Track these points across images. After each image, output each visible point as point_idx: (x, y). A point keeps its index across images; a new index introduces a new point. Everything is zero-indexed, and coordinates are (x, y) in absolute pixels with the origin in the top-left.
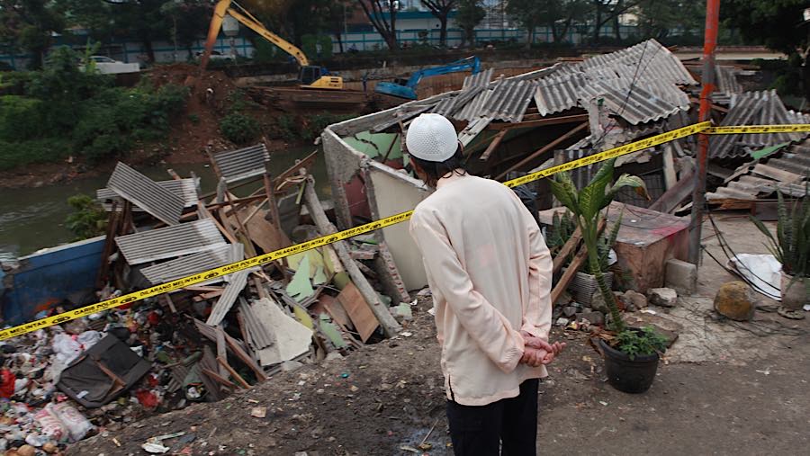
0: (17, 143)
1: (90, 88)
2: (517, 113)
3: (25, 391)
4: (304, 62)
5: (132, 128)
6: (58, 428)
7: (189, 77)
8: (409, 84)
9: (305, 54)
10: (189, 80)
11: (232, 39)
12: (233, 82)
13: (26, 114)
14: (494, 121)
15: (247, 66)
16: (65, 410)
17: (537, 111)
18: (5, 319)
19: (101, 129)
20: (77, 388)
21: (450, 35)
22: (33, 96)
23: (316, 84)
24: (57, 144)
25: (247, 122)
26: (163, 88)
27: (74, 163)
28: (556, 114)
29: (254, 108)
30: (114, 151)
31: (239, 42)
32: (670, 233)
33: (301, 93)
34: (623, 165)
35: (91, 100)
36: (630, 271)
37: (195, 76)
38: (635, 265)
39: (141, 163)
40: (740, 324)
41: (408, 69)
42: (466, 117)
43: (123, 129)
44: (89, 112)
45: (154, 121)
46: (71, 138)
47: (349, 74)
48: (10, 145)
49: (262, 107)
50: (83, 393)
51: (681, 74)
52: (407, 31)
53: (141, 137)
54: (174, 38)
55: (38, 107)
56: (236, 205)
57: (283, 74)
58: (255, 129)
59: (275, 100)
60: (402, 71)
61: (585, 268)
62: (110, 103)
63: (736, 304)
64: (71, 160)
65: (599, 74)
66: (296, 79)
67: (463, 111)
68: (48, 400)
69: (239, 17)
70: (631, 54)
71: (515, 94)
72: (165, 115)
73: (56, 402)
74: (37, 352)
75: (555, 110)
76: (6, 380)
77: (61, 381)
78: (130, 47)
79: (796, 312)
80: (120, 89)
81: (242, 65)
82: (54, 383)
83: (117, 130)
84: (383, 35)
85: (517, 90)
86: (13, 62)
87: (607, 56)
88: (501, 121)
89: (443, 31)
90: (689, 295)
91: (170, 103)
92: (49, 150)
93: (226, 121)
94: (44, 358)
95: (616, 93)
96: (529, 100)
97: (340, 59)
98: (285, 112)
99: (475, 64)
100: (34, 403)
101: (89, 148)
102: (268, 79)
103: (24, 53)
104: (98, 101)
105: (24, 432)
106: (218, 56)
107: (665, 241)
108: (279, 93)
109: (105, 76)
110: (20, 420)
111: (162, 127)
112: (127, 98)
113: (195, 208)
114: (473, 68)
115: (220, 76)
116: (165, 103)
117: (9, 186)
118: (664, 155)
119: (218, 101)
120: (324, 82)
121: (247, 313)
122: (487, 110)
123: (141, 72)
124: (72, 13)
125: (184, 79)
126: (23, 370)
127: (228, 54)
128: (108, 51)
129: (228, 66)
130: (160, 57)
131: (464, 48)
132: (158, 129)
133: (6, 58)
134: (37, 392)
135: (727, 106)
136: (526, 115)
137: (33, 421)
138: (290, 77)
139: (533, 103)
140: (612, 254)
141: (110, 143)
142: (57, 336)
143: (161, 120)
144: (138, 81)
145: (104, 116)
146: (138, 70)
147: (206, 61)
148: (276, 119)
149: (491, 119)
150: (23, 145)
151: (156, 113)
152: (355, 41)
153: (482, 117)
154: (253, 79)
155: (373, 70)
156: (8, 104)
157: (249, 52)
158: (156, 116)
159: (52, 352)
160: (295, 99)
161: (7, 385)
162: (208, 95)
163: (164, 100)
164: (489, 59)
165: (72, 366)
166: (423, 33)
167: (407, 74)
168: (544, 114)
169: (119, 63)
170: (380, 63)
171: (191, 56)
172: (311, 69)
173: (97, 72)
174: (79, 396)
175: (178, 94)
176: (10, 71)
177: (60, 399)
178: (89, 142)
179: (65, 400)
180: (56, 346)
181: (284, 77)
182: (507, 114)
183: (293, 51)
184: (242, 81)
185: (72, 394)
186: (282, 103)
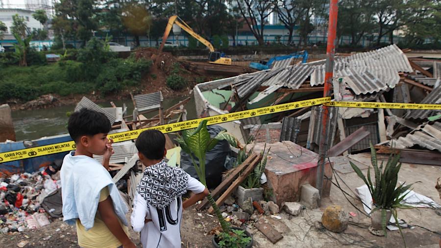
0: (70, 83)
1: (106, 58)
2: (297, 84)
3: (27, 205)
4: (212, 50)
5: (123, 79)
6: (35, 225)
7: (153, 55)
8: (268, 64)
9: (213, 46)
10: (154, 56)
11: (177, 36)
12: (176, 58)
13: (75, 69)
14: (283, 87)
15: (183, 51)
16: (41, 217)
17: (309, 83)
18: (25, 169)
19: (109, 79)
20: (50, 207)
21: (294, 39)
22: (80, 61)
23: (217, 62)
24: (88, 85)
25: (180, 79)
26: (140, 60)
27: (95, 95)
28: (320, 85)
29: (185, 72)
30: (114, 90)
31: (182, 38)
32: (306, 168)
33: (208, 66)
34: (352, 118)
35: (105, 64)
36: (272, 189)
37: (157, 54)
38: (274, 186)
39: (126, 97)
40: (333, 234)
41: (268, 56)
42: (269, 84)
43: (119, 79)
44: (104, 70)
45: (134, 76)
46: (95, 82)
47: (236, 57)
48: (68, 84)
49: (188, 72)
50: (52, 210)
51: (405, 66)
52: (271, 36)
53: (127, 84)
54: (148, 35)
55: (81, 66)
56: (142, 123)
57: (201, 55)
58: (184, 83)
59: (195, 69)
60: (264, 57)
61: (245, 184)
62: (115, 66)
63: (331, 220)
64: (94, 93)
65: (355, 63)
66: (207, 58)
67: (269, 80)
68: (36, 211)
69: (181, 25)
70: (379, 53)
71: (300, 73)
72: (140, 73)
73: (39, 212)
74: (36, 187)
75: (319, 83)
76: (19, 199)
77: (43, 203)
78: (129, 38)
79: (378, 231)
80: (120, 59)
81: (181, 50)
82: (40, 203)
83: (116, 79)
84: (256, 37)
85: (302, 71)
86: (75, 44)
87: (365, 53)
88: (287, 87)
89: (290, 36)
90: (311, 209)
91: (143, 67)
92: (84, 87)
93: (169, 78)
94: (39, 190)
95: (356, 76)
96: (307, 77)
97: (232, 49)
98: (200, 75)
99: (305, 56)
100: (30, 211)
101: (102, 87)
102: (194, 58)
103: (80, 40)
104: (109, 65)
105: (18, 225)
106: (169, 45)
107: (300, 172)
108: (197, 65)
109: (113, 53)
110: (18, 219)
111: (137, 79)
112: (122, 64)
113: (120, 122)
114: (304, 57)
115: (169, 55)
116: (140, 67)
117: (65, 104)
118: (379, 114)
119: (167, 68)
120: (222, 60)
121: (133, 179)
122: (280, 81)
123: (132, 52)
124: (102, 21)
125: (151, 55)
126: (28, 195)
127: (175, 44)
128: (118, 40)
129: (174, 50)
130: (142, 44)
131: (301, 46)
132: (136, 80)
133: (72, 42)
134: (32, 206)
135: (432, 87)
136: (302, 85)
137: (24, 221)
138: (205, 57)
139: (309, 79)
140: (264, 177)
141: (112, 86)
142: (47, 180)
143: (138, 76)
144: (129, 56)
145: (111, 72)
146: (130, 50)
147: (162, 47)
148: (195, 79)
149: (282, 86)
150: (73, 84)
151: (136, 72)
152: (242, 40)
153: (276, 85)
154: (186, 57)
155: (249, 56)
156: (68, 64)
157: (187, 43)
158: (136, 74)
159: (43, 188)
160: (205, 69)
161: (18, 201)
162: (162, 64)
163: (140, 66)
164: (313, 52)
165: (50, 196)
166: (278, 37)
167: (268, 59)
168: (312, 85)
169: (122, 46)
170: (253, 52)
171: (157, 44)
172: (215, 54)
173: (110, 51)
174: (50, 211)
175: (147, 63)
176: (72, 48)
177: (41, 211)
178: (103, 85)
179: (43, 212)
180: (45, 185)
181: (202, 57)
182: (292, 84)
183: (207, 43)
184: (180, 58)
185: (47, 209)
186: (199, 70)
